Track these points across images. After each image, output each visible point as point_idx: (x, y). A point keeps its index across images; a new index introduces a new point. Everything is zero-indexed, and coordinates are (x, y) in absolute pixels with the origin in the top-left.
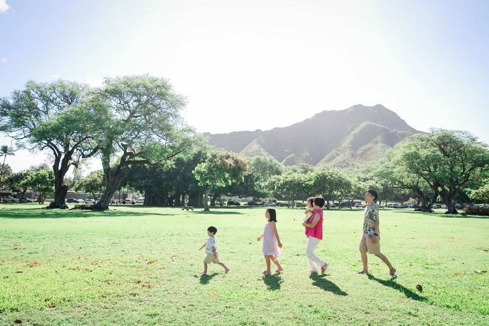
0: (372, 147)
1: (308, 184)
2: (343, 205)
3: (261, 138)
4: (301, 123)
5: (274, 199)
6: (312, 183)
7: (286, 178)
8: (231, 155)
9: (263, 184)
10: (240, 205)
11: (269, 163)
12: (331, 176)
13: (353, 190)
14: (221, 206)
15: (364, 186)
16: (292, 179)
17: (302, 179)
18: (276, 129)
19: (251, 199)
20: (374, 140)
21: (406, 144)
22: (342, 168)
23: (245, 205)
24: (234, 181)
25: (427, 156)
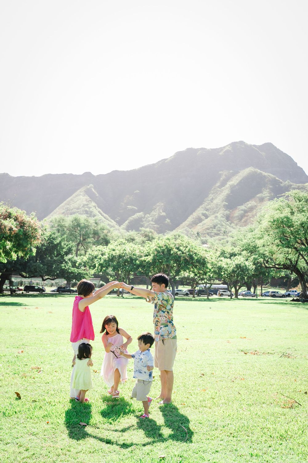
0: (256, 206)
1: (145, 261)
2: (200, 292)
3: (92, 186)
4: (154, 165)
5: (101, 282)
6: (149, 259)
7: (114, 250)
8: (14, 214)
9: (79, 260)
10: (44, 291)
11: (93, 227)
12: (178, 248)
13: (210, 270)
14: (13, 293)
15: (227, 264)
16: (122, 252)
17: (137, 253)
18: (115, 173)
19: (63, 282)
20: (258, 195)
21: (276, 206)
22: (211, 237)
23: (53, 291)
24: (21, 254)
25: (303, 223)
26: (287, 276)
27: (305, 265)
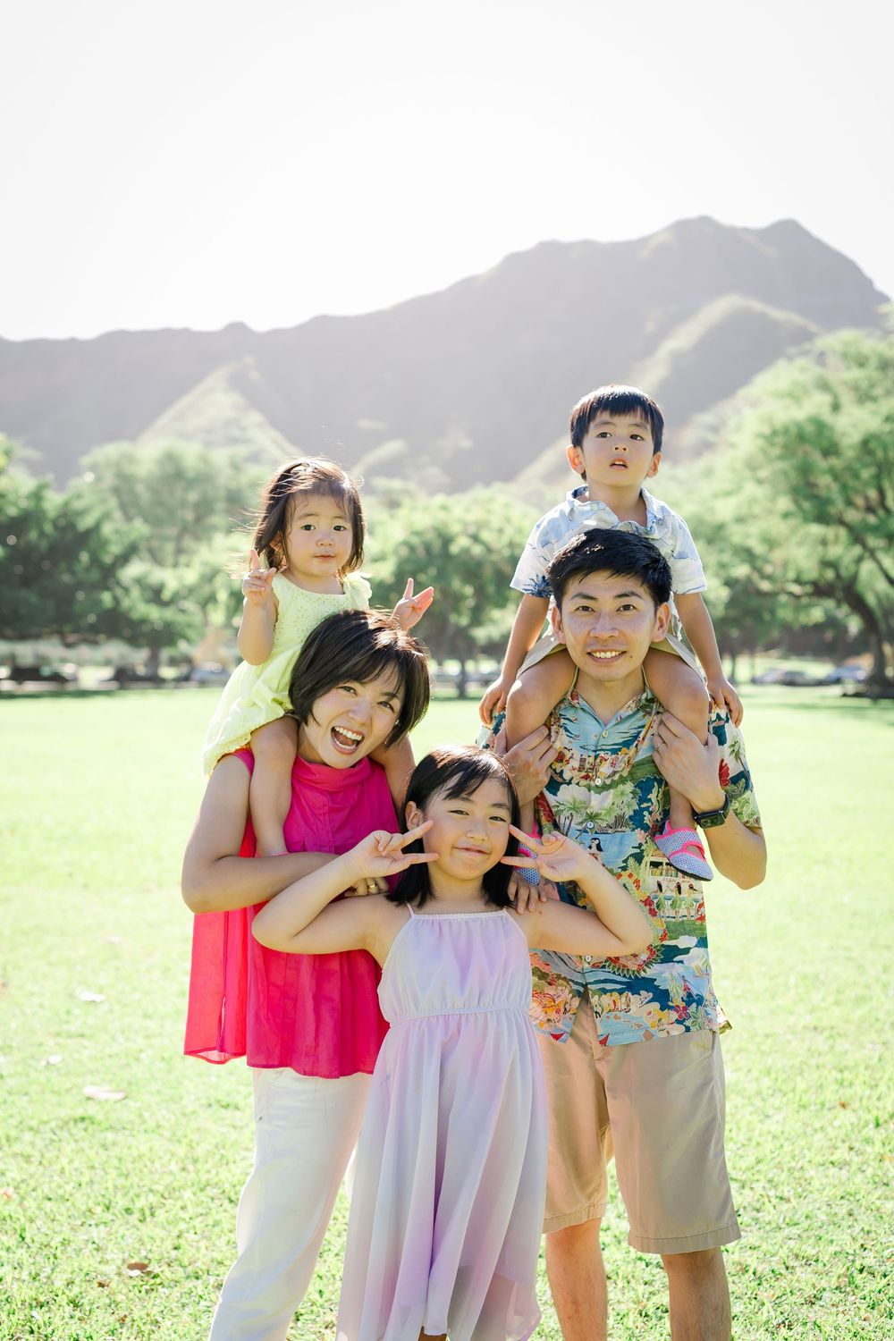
3: (249, 360)
9: (171, 580)
12: (473, 536)
26: (831, 622)
27: (882, 585)
